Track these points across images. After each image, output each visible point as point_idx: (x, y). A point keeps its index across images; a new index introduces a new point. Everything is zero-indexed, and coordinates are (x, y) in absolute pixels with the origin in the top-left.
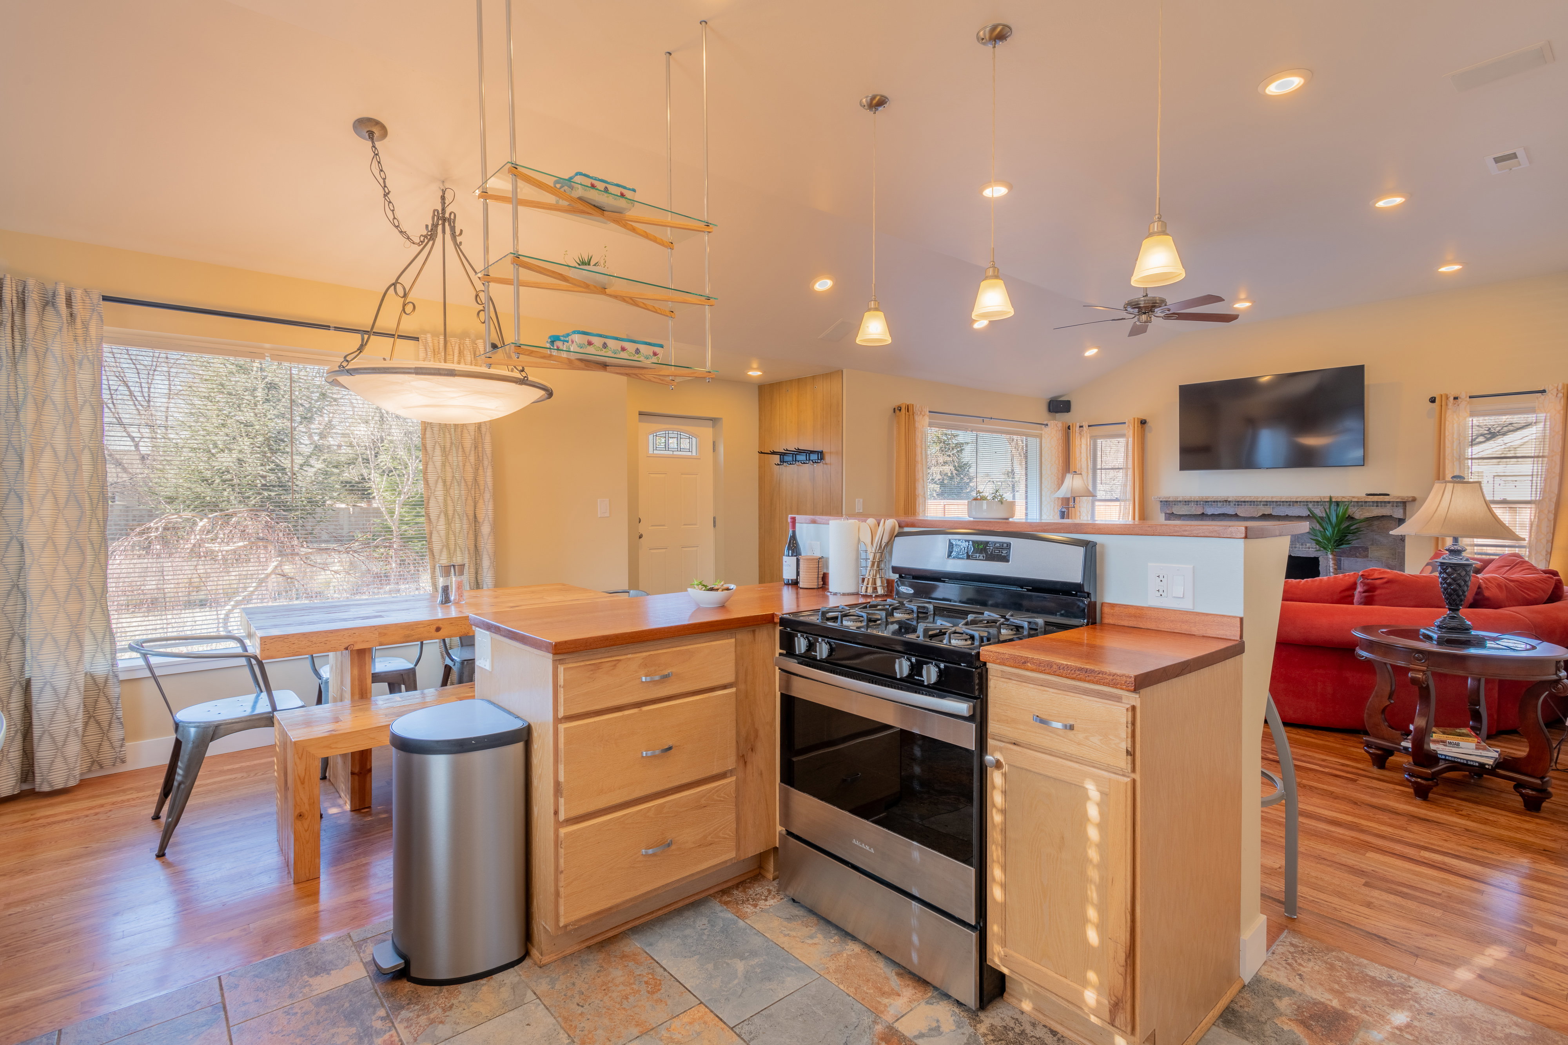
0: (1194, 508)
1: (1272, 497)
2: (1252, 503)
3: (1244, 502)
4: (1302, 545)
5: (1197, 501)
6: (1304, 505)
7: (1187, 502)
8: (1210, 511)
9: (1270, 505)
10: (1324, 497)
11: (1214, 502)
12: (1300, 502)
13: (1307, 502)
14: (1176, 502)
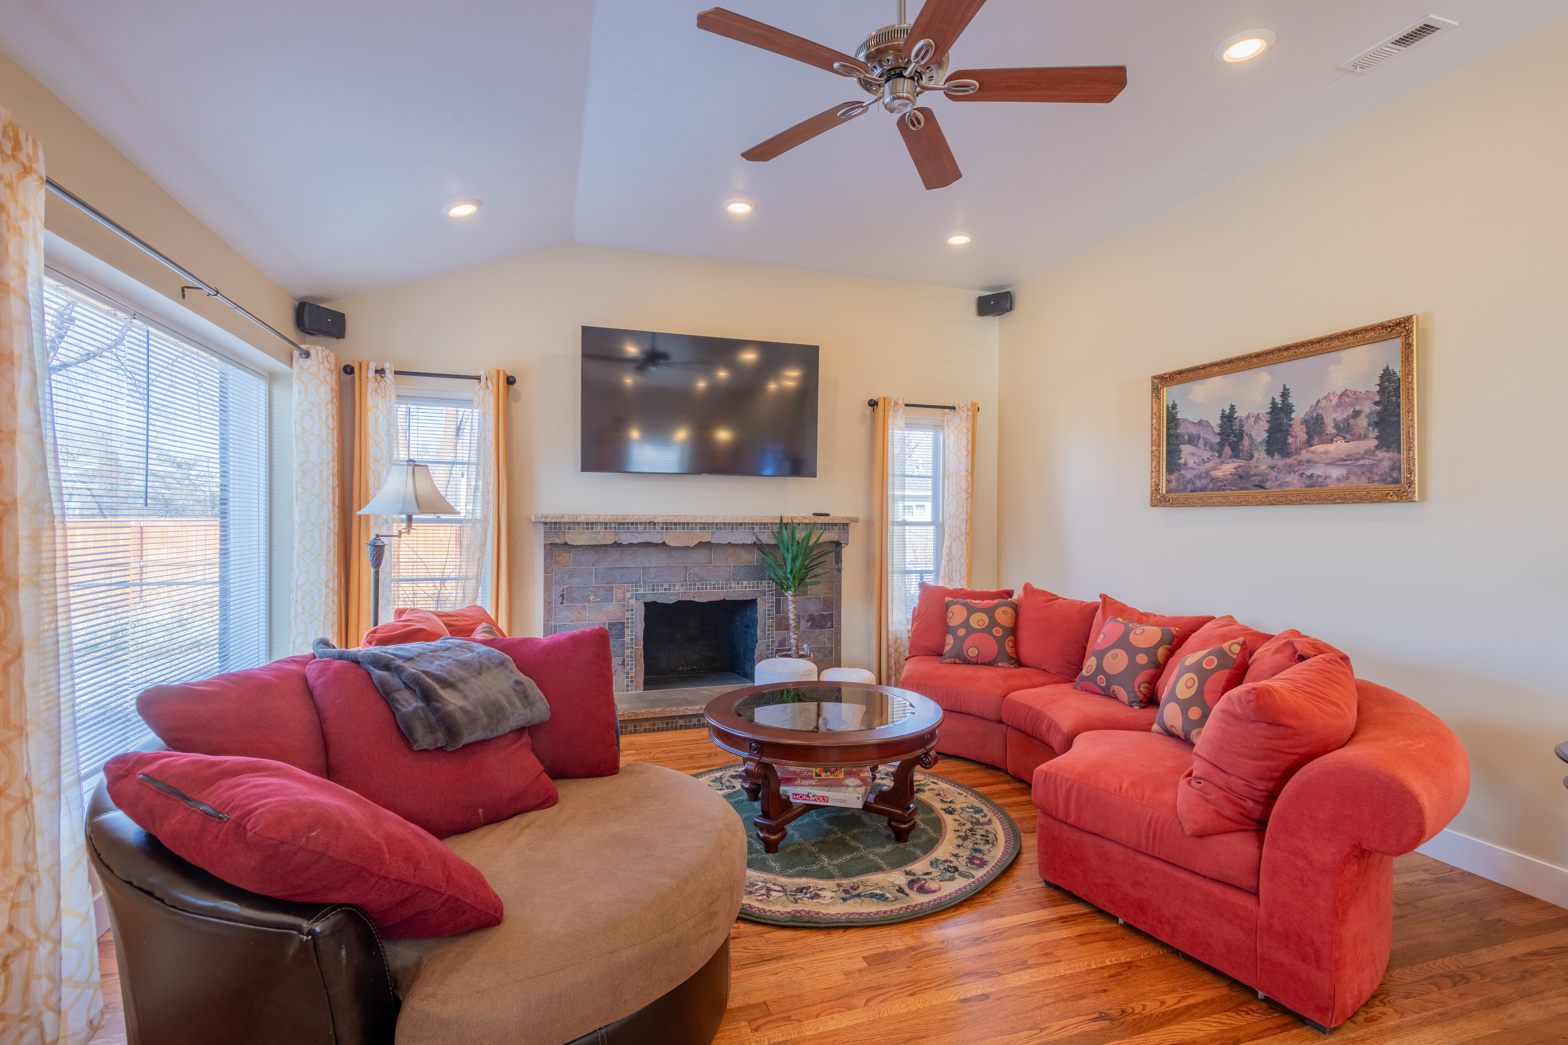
0: (601, 535)
1: (714, 517)
2: (685, 525)
3: (675, 524)
4: (738, 584)
5: (606, 523)
6: (749, 528)
7: (590, 525)
8: (626, 539)
9: (709, 529)
10: (774, 518)
11: (632, 524)
12: (745, 524)
13: (753, 524)
14: (573, 525)
